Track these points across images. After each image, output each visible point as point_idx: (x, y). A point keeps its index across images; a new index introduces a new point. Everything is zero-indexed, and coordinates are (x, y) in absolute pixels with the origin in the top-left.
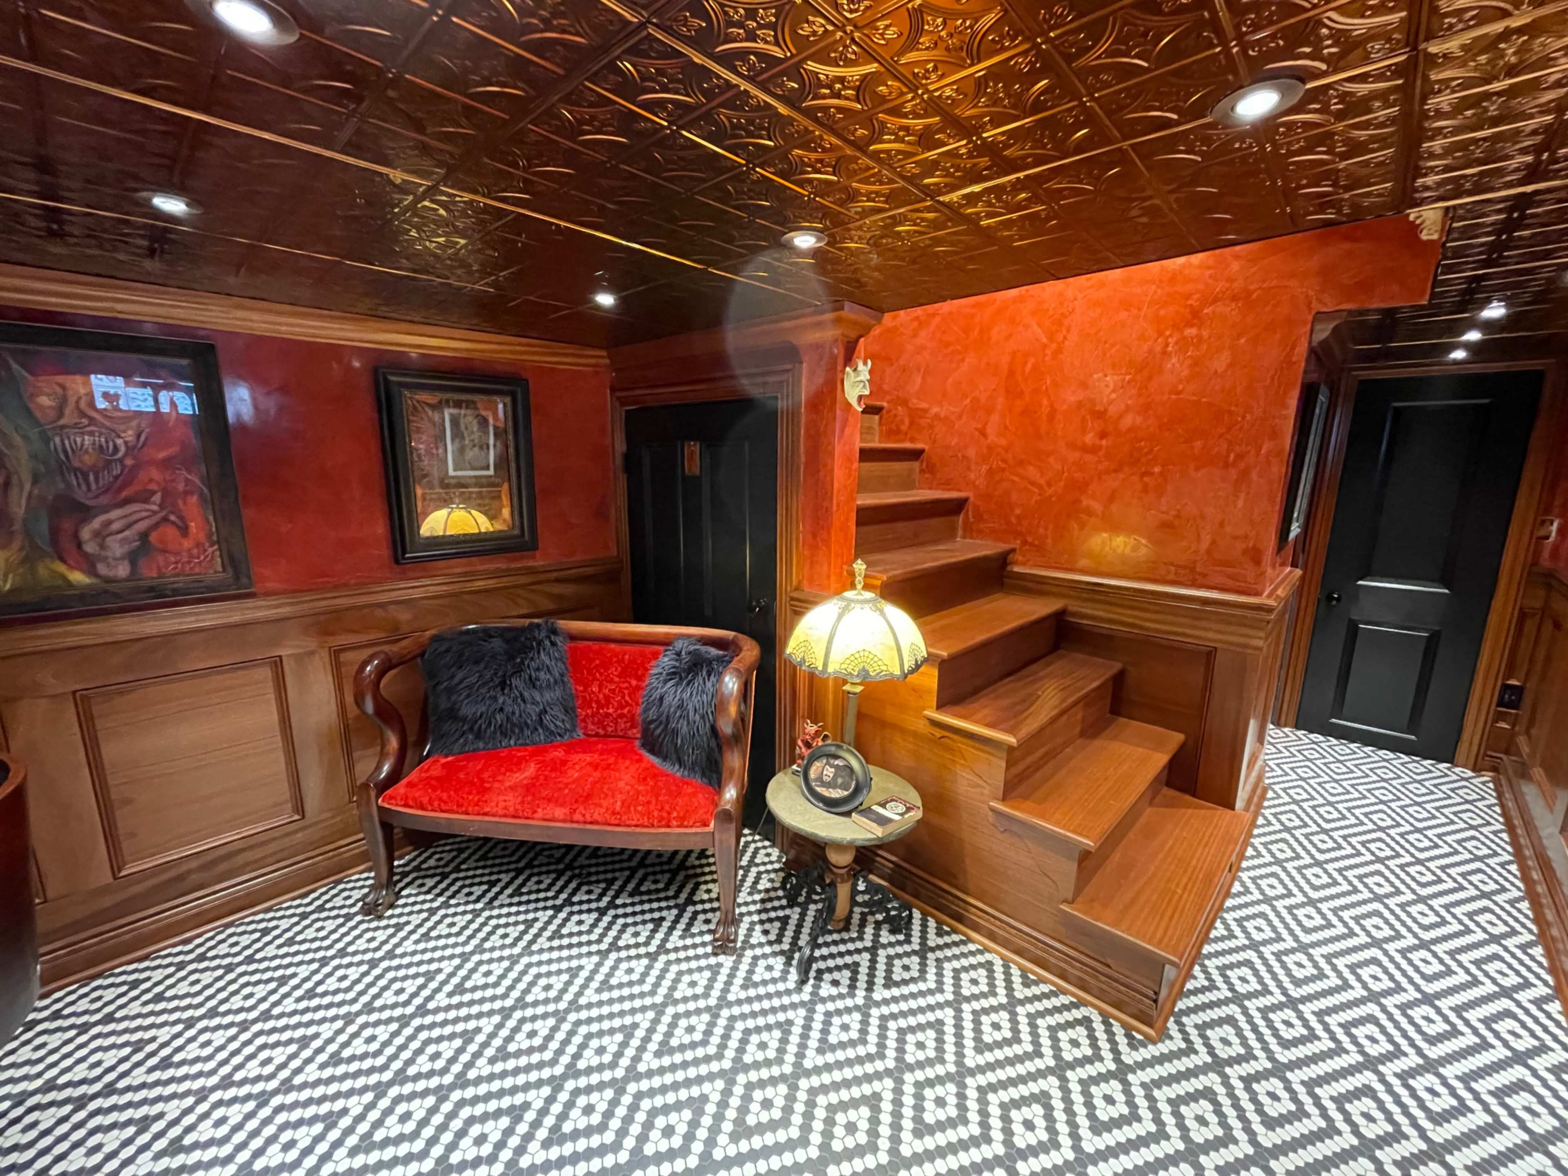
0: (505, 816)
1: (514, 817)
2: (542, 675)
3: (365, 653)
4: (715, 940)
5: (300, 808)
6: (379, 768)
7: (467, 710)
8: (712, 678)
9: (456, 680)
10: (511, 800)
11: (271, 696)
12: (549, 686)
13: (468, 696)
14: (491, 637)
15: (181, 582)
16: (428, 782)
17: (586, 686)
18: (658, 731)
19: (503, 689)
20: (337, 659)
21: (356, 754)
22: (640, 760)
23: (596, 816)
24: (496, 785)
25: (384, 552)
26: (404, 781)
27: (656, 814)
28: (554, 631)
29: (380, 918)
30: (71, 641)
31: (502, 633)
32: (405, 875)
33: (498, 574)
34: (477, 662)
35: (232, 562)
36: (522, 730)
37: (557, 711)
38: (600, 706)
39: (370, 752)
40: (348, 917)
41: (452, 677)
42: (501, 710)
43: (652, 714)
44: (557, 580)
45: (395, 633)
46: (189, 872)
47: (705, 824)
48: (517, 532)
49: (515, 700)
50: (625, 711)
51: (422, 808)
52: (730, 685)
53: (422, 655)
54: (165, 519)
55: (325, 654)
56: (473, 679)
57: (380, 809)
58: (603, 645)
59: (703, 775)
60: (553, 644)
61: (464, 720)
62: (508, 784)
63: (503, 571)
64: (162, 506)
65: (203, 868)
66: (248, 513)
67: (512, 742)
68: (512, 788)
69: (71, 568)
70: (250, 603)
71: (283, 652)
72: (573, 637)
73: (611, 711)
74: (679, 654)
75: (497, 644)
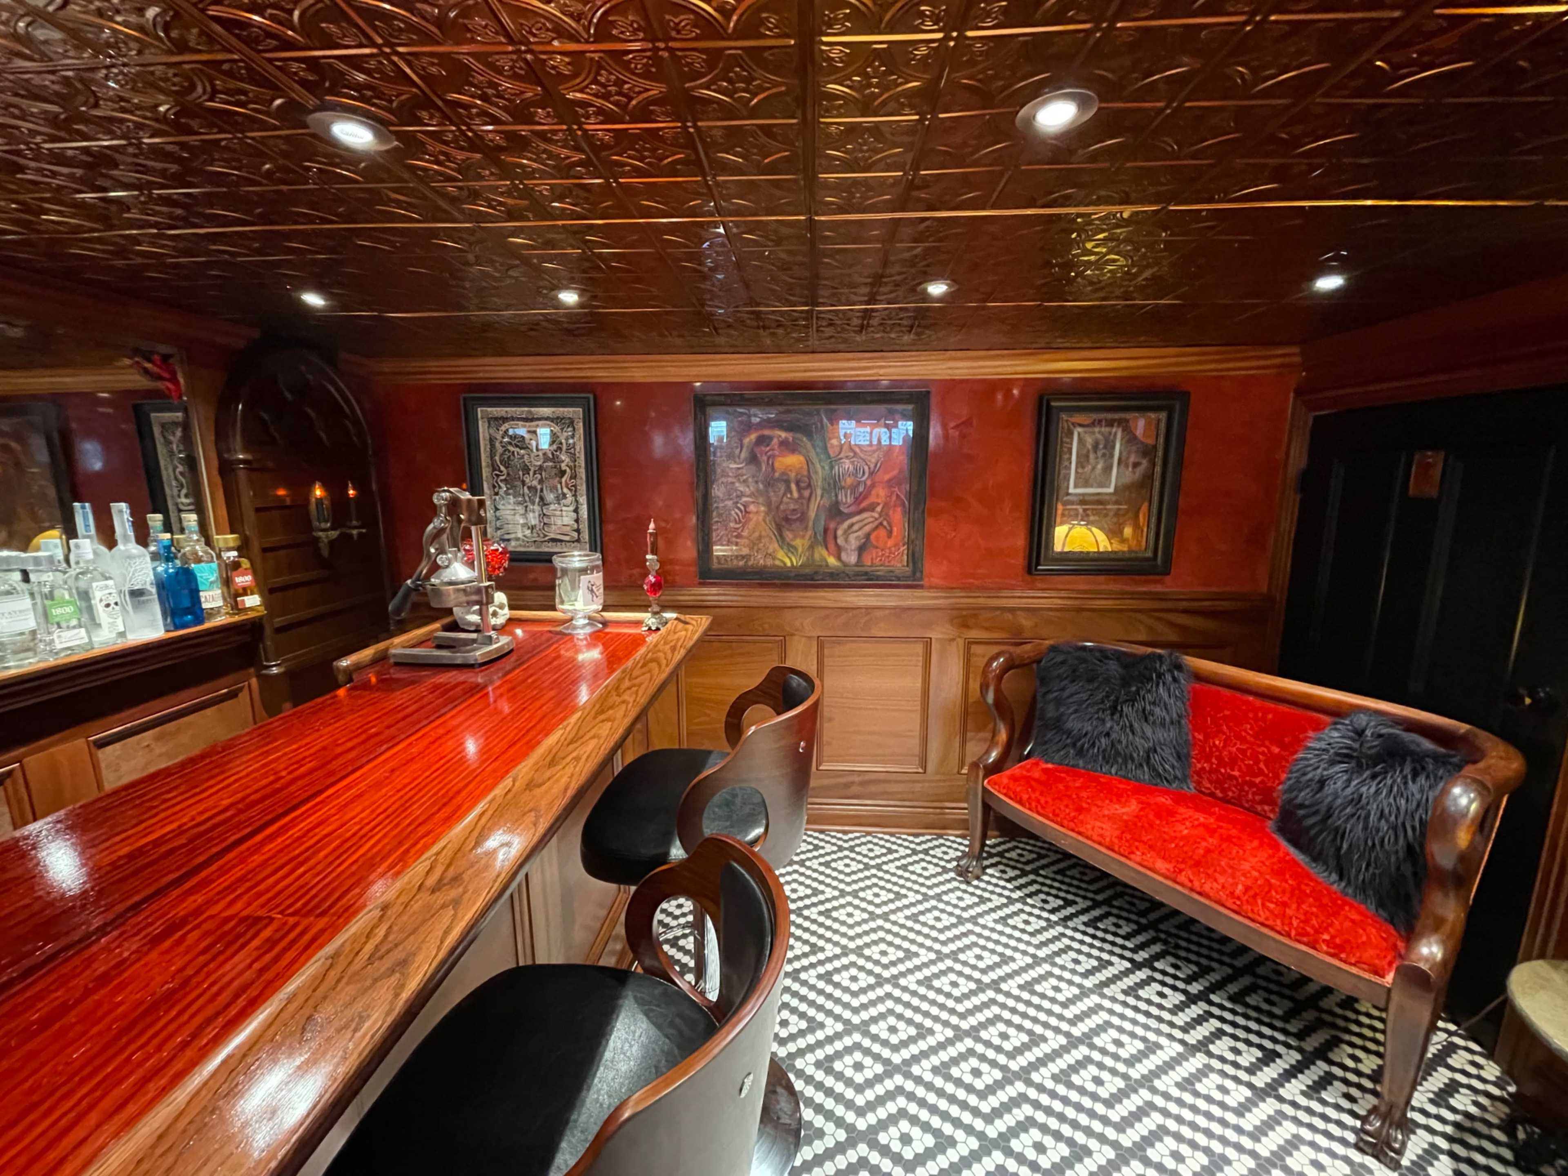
0: (1100, 844)
1: (1108, 848)
2: (1157, 710)
3: (996, 649)
4: (1363, 1130)
5: (924, 764)
6: (988, 752)
7: (1073, 724)
8: (1422, 780)
9: (1067, 693)
10: (1109, 831)
11: (919, 670)
12: (1163, 725)
13: (1076, 711)
14: (1107, 658)
15: (881, 571)
16: (1027, 780)
17: (1207, 737)
18: (1310, 821)
19: (1112, 714)
20: (969, 649)
21: (969, 735)
22: (1276, 847)
23: (1207, 888)
24: (1094, 809)
25: (1019, 561)
26: (1008, 772)
27: (1295, 923)
28: (1179, 667)
29: (968, 883)
30: (823, 603)
31: (1119, 656)
32: (991, 855)
33: (1121, 595)
34: (1090, 681)
35: (914, 559)
36: (1125, 762)
37: (1167, 753)
38: (1221, 762)
39: (982, 735)
40: (945, 870)
41: (1063, 689)
42: (1108, 735)
43: (1304, 796)
44: (1185, 611)
45: (1018, 638)
46: (852, 783)
47: (1379, 973)
48: (1149, 554)
49: (1123, 728)
50: (1258, 780)
51: (1020, 802)
52: (1464, 801)
53: (1039, 662)
54: (881, 524)
55: (961, 642)
56: (1084, 696)
57: (984, 789)
58: (1238, 694)
59: (1380, 904)
60: (1175, 680)
61: (1069, 733)
62: (1106, 812)
63: (1127, 593)
64: (880, 514)
65: (863, 784)
66: (929, 521)
67: (1113, 771)
68: (1109, 818)
69: (830, 554)
70: (918, 593)
71: (933, 635)
72: (1198, 677)
73: (1236, 773)
74: (1360, 733)
75: (1113, 667)
